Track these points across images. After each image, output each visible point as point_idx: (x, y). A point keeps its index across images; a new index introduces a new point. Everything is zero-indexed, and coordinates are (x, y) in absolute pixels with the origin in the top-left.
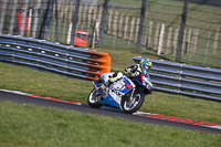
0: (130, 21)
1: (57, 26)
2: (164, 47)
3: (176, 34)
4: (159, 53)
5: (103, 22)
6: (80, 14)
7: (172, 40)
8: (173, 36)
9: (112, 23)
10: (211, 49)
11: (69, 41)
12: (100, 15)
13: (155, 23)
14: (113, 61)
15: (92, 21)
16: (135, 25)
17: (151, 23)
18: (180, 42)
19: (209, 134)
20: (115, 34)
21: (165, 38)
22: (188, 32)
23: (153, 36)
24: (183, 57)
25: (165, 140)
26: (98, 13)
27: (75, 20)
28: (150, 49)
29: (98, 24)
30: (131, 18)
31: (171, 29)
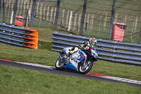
0: (50, 9)
1: (4, 13)
2: (72, 26)
3: (80, 18)
4: (69, 30)
5: (33, 10)
6: (18, 5)
7: (77, 21)
8: (78, 19)
9: (39, 11)
10: (102, 27)
11: (11, 22)
12: (31, 6)
13: (66, 11)
14: (39, 35)
15: (26, 10)
16: (54, 12)
17: (64, 11)
18: (82, 22)
19: (101, 82)
20: (40, 17)
21: (73, 20)
22: (88, 16)
23: (65, 19)
24: (84, 32)
25: (73, 86)
26: (30, 5)
27: (15, 9)
28: (63, 27)
29: (30, 12)
30: (51, 7)
31: (76, 14)
